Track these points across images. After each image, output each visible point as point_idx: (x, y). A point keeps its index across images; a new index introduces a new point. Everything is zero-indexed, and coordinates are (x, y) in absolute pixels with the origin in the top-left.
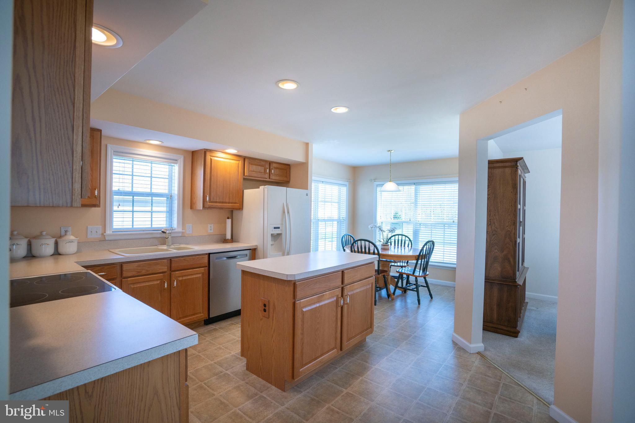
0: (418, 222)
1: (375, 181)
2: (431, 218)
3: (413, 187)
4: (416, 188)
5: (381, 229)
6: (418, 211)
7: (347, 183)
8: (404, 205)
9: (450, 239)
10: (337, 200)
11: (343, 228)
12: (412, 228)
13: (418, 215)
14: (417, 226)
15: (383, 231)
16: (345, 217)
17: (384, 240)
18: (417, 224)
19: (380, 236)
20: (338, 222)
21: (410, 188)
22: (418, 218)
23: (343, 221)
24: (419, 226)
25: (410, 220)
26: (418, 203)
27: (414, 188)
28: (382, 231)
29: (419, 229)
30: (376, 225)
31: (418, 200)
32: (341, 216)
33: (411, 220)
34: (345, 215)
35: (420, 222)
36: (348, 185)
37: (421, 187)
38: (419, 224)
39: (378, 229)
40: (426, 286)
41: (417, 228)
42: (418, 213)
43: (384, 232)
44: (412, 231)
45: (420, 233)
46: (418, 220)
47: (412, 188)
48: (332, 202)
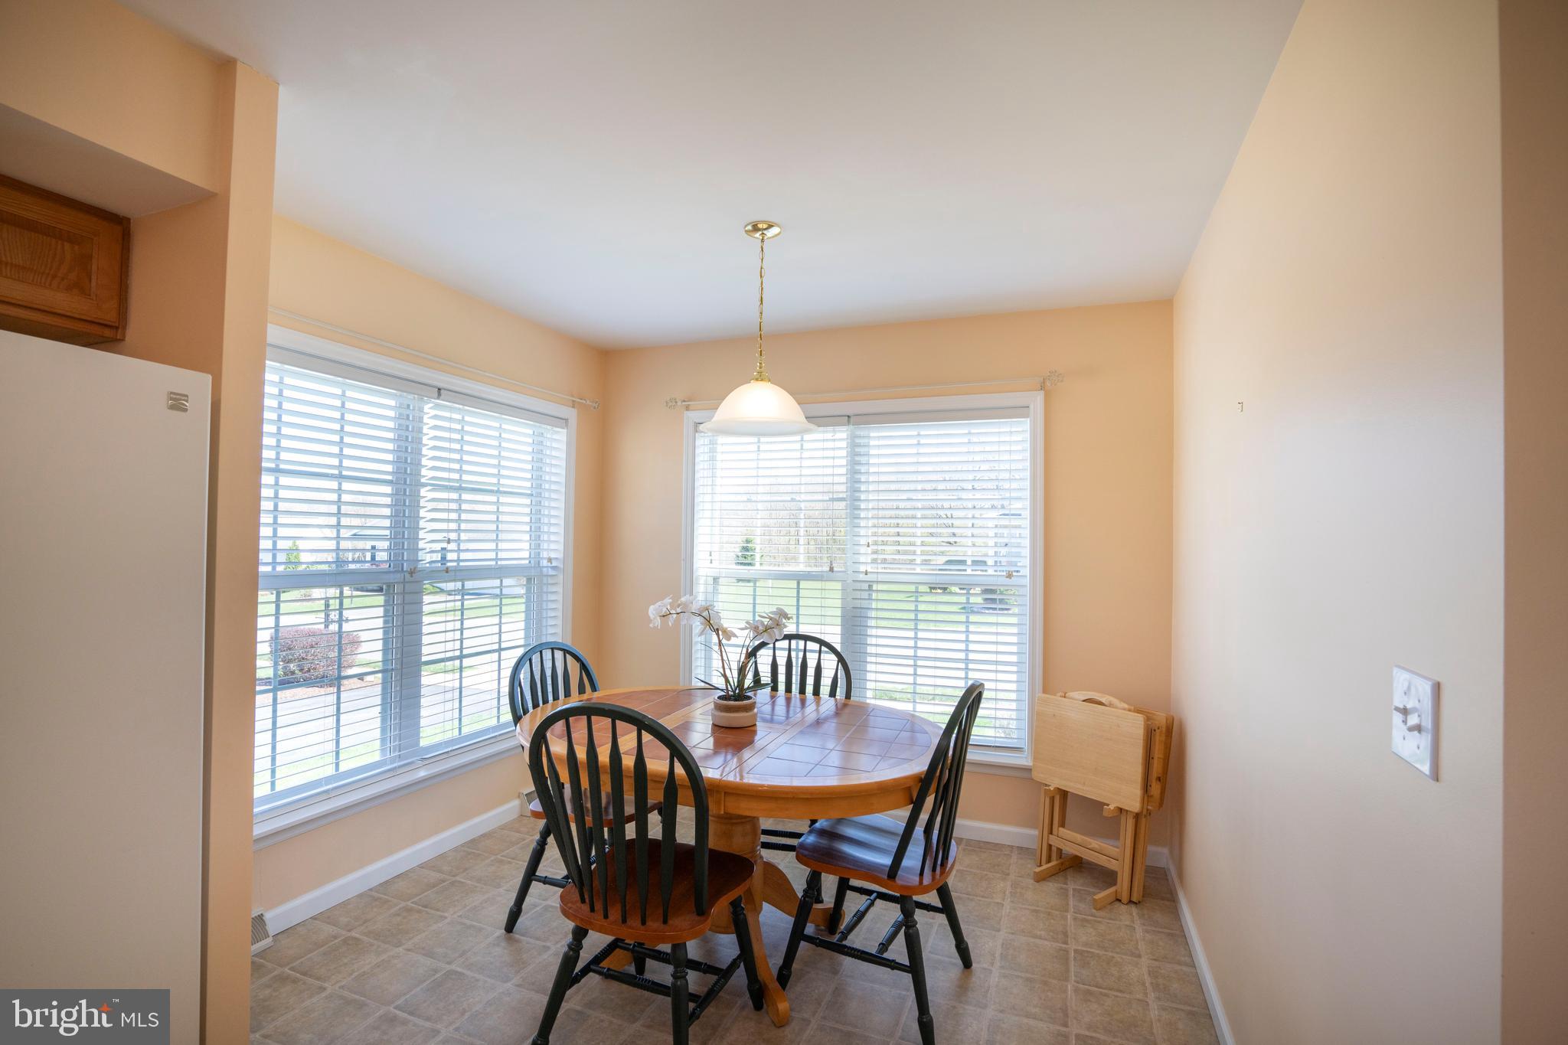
0: (862, 577)
1: (687, 408)
2: (912, 562)
3: (842, 434)
4: (853, 437)
5: (711, 624)
6: (863, 532)
7: (571, 414)
8: (803, 505)
9: (992, 648)
10: (528, 484)
11: (552, 606)
12: (839, 603)
13: (863, 550)
14: (858, 595)
15: (725, 631)
16: (560, 555)
17: (727, 681)
18: (858, 586)
19: (708, 659)
20: (529, 580)
21: (829, 436)
22: (862, 559)
23: (551, 572)
24: (865, 595)
25: (831, 569)
26: (863, 497)
27: (844, 435)
28: (717, 631)
29: (865, 604)
30: (685, 605)
31: (863, 488)
32: (545, 555)
33: (835, 569)
34: (561, 547)
35: (869, 577)
36: (573, 422)
37: (872, 434)
38: (865, 586)
39: (697, 624)
40: (940, 905)
41: (858, 603)
42: (863, 541)
43: (729, 635)
44: (839, 612)
45: (872, 623)
46: (863, 568)
47: (839, 435)
48: (498, 491)
